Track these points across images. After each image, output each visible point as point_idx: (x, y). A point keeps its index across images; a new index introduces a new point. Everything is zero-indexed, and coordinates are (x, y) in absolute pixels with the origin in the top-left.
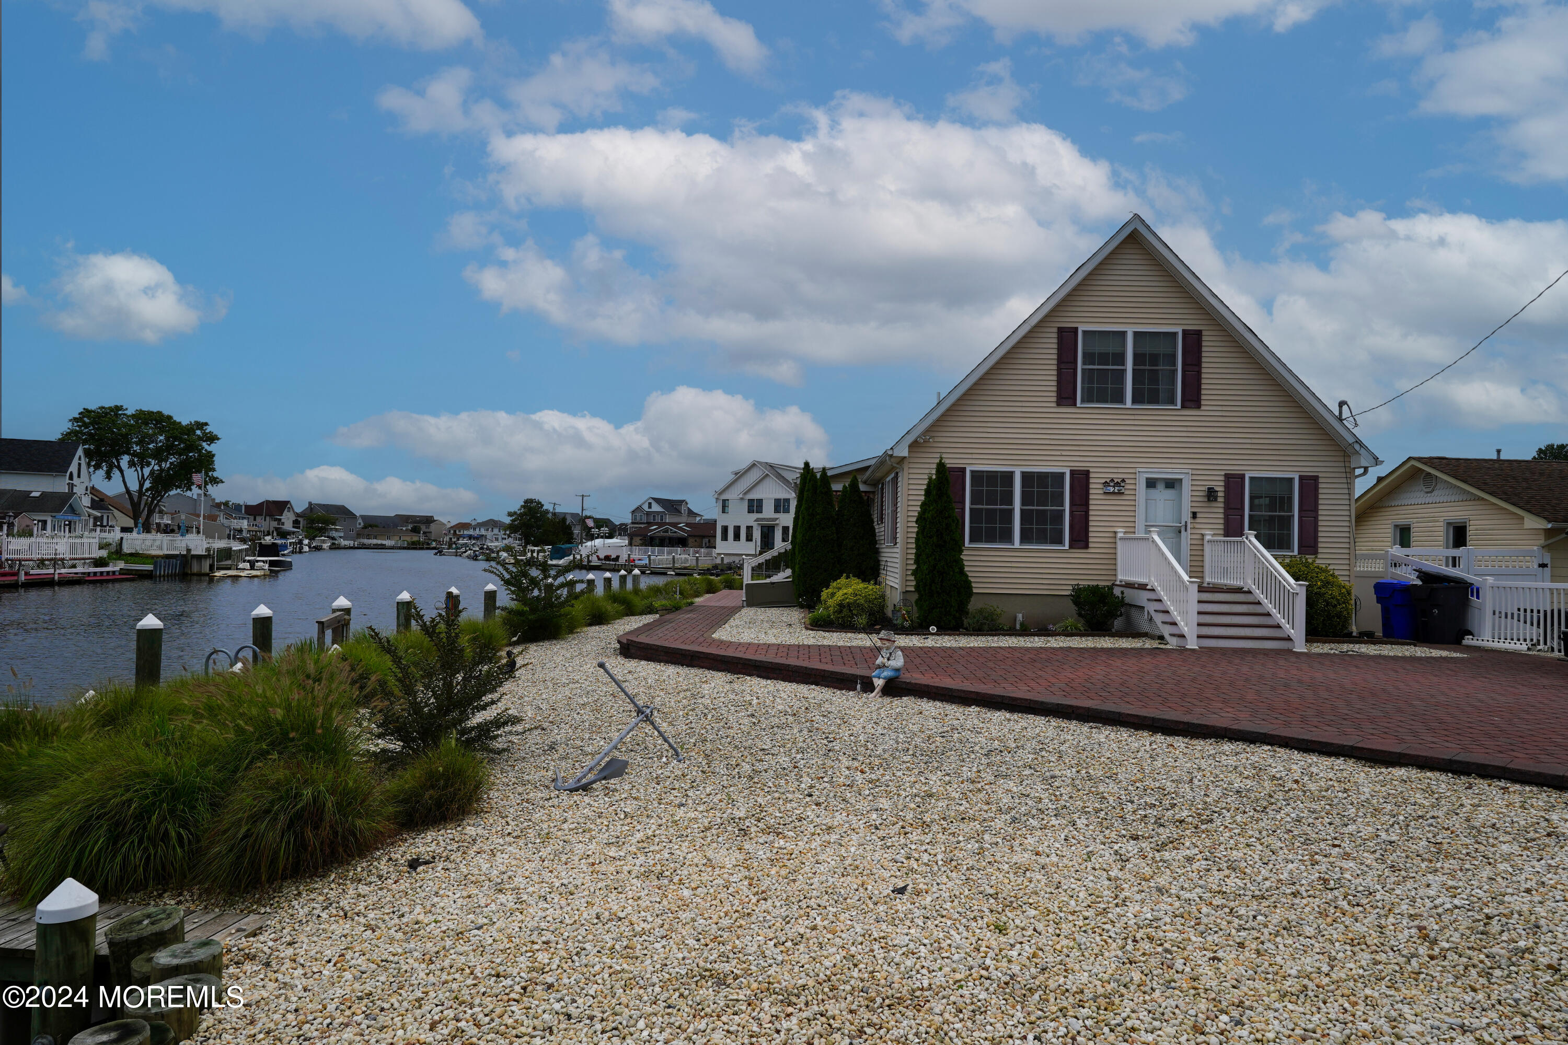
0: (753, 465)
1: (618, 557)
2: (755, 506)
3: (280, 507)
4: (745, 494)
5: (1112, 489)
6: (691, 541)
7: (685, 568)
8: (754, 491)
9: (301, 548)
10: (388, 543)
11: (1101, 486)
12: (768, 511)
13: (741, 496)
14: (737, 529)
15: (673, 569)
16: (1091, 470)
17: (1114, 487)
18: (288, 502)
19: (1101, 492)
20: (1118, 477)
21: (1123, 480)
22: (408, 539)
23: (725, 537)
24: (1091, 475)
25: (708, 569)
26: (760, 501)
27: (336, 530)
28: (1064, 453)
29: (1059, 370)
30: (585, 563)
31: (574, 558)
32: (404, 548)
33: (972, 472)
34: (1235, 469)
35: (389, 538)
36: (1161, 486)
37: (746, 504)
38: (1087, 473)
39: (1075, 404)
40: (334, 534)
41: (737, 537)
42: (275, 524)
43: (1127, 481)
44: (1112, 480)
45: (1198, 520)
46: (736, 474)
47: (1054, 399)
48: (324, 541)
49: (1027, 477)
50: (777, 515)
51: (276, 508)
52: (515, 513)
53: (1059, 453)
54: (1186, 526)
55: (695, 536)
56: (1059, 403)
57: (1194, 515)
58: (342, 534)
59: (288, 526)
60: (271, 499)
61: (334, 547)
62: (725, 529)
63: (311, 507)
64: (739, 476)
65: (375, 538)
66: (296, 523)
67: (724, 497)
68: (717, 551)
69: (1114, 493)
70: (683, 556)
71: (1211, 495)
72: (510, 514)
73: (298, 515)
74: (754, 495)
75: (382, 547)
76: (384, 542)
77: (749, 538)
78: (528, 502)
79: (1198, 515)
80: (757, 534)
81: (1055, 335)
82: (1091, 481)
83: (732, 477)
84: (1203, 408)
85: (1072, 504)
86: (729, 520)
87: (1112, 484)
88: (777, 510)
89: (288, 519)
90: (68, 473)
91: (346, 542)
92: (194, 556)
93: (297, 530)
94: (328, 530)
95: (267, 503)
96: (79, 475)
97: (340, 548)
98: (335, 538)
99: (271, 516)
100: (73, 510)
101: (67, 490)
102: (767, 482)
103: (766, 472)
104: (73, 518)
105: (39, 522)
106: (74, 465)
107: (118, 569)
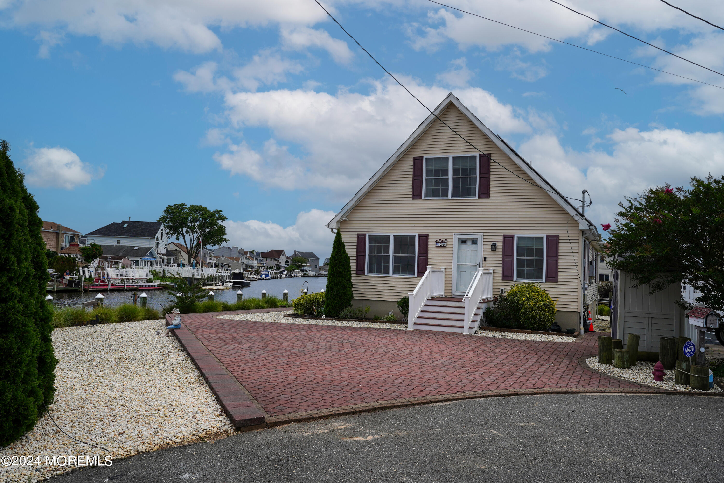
3: (279, 253)
5: (440, 245)
9: (281, 276)
11: (435, 243)
16: (429, 234)
17: (441, 243)
18: (283, 251)
19: (434, 246)
20: (443, 239)
21: (446, 240)
24: (430, 237)
28: (416, 225)
29: (414, 180)
33: (370, 236)
34: (508, 232)
36: (469, 243)
38: (427, 236)
39: (421, 198)
40: (305, 268)
42: (276, 263)
43: (448, 240)
44: (440, 240)
45: (487, 262)
47: (411, 196)
48: (298, 273)
49: (396, 238)
51: (276, 254)
53: (413, 225)
54: (480, 265)
56: (413, 198)
57: (485, 259)
58: (311, 269)
59: (283, 264)
60: (275, 249)
61: (304, 276)
63: (296, 253)
66: (287, 262)
69: (441, 247)
71: (494, 247)
73: (288, 258)
79: (487, 259)
81: (412, 161)
82: (429, 240)
84: (491, 198)
85: (418, 253)
87: (440, 242)
89: (282, 260)
90: (156, 238)
91: (311, 273)
92: (195, 279)
93: (287, 266)
94: (303, 266)
95: (272, 251)
96: (162, 239)
97: (308, 276)
98: (306, 271)
99: (274, 258)
100: (153, 256)
101: (155, 246)
104: (153, 259)
105: (133, 261)
106: (159, 234)
107: (157, 284)
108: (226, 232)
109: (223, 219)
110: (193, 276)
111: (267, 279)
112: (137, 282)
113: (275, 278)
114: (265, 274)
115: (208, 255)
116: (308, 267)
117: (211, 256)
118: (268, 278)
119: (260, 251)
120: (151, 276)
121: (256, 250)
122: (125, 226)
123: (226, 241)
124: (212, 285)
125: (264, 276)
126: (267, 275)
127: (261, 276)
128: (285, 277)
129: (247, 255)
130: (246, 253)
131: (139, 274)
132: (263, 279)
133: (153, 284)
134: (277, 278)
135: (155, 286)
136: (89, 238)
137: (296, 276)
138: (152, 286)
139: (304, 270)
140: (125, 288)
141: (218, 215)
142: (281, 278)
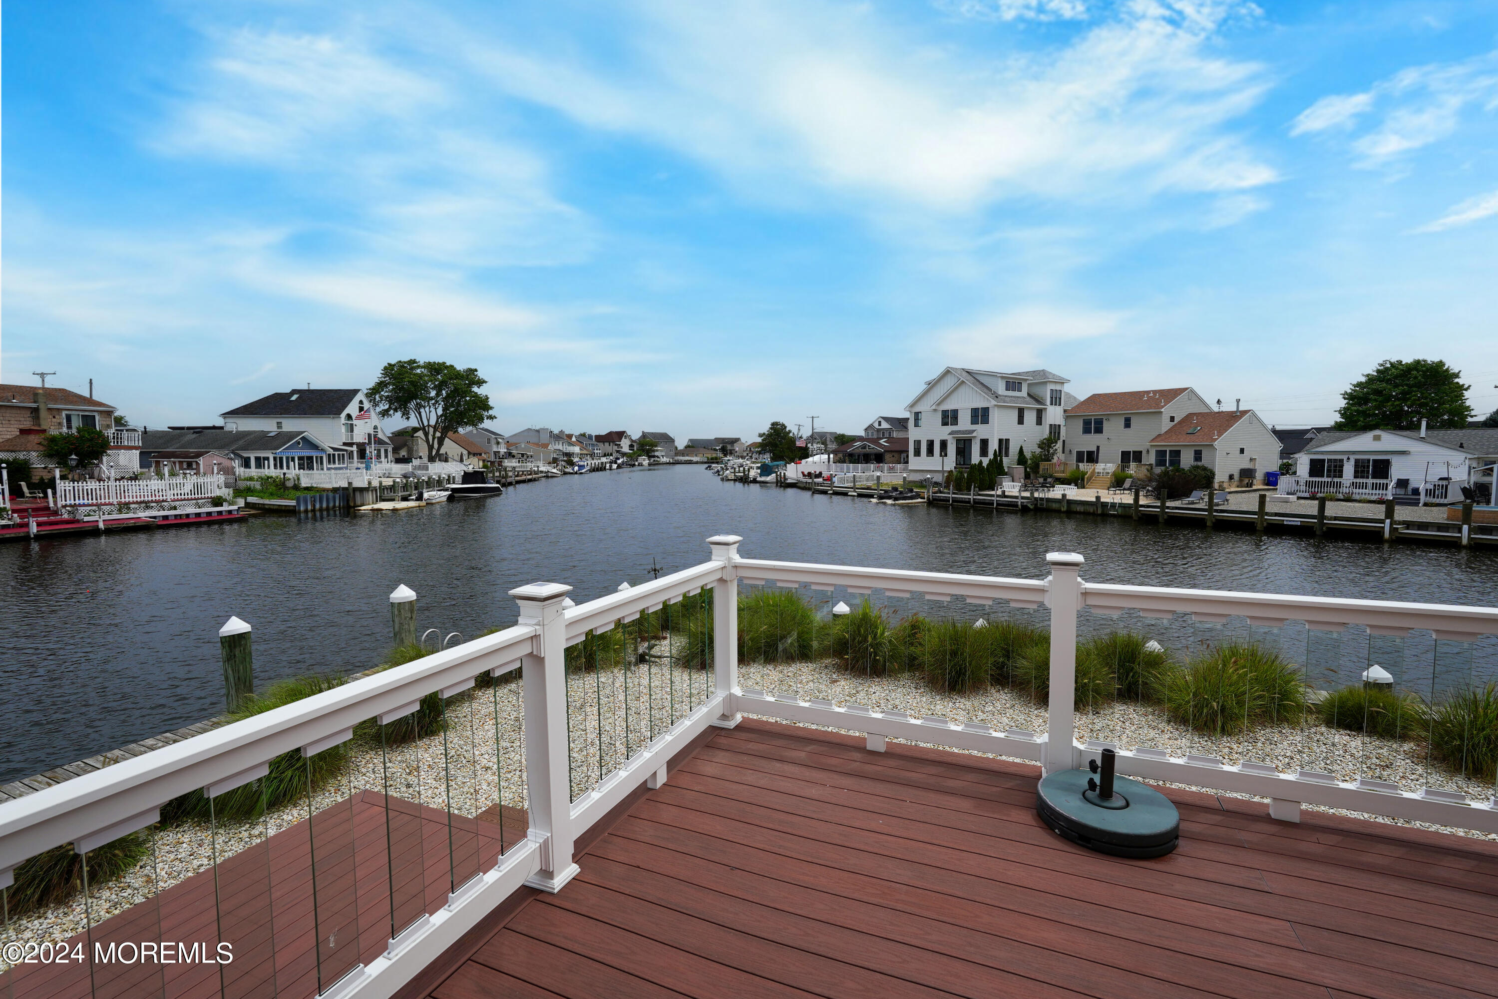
0: (948, 372)
1: (820, 473)
2: (950, 417)
3: (621, 435)
4: (939, 404)
6: (887, 457)
7: (869, 488)
8: (948, 400)
9: (611, 466)
10: (695, 459)
12: (964, 422)
13: (934, 407)
14: (931, 444)
15: (856, 489)
18: (624, 432)
22: (710, 456)
23: (917, 453)
25: (887, 491)
26: (955, 413)
27: (661, 451)
30: (783, 480)
31: (777, 475)
32: (702, 463)
37: (939, 416)
40: (656, 454)
41: (930, 452)
42: (616, 448)
46: (929, 384)
48: (645, 460)
50: (974, 427)
51: (614, 437)
52: (764, 434)
55: (892, 451)
59: (626, 449)
60: (614, 430)
61: (655, 464)
62: (918, 444)
63: (644, 435)
64: (932, 385)
65: (687, 455)
66: (631, 446)
67: (917, 409)
68: (908, 467)
70: (875, 474)
72: (760, 435)
73: (632, 441)
74: (949, 406)
75: (690, 462)
76: (692, 459)
77: (943, 453)
78: (775, 425)
80: (952, 449)
83: (924, 387)
86: (923, 434)
88: (974, 421)
89: (625, 444)
90: (343, 415)
91: (665, 460)
92: (356, 490)
93: (631, 452)
94: (654, 451)
95: (610, 433)
97: (659, 464)
98: (657, 457)
99: (613, 442)
100: (315, 447)
101: (343, 429)
102: (962, 390)
103: (962, 379)
104: (314, 454)
105: (258, 459)
106: (352, 408)
107: (235, 507)
108: (491, 403)
110: (350, 484)
111: (581, 473)
112: (175, 508)
113: (600, 470)
114: (579, 466)
115: (493, 442)
116: (661, 453)
117: (498, 443)
118: (583, 471)
119: (594, 434)
120: (225, 493)
121: (588, 432)
122: (294, 398)
124: (393, 500)
126: (582, 467)
127: (573, 470)
128: (619, 467)
129: (571, 439)
130: (570, 436)
131: (198, 488)
132: (576, 473)
133: (225, 508)
134: (605, 469)
135: (230, 512)
136: (228, 420)
137: (640, 465)
138: (220, 513)
139: (654, 457)
140: (101, 525)
141: (471, 378)
142: (611, 469)
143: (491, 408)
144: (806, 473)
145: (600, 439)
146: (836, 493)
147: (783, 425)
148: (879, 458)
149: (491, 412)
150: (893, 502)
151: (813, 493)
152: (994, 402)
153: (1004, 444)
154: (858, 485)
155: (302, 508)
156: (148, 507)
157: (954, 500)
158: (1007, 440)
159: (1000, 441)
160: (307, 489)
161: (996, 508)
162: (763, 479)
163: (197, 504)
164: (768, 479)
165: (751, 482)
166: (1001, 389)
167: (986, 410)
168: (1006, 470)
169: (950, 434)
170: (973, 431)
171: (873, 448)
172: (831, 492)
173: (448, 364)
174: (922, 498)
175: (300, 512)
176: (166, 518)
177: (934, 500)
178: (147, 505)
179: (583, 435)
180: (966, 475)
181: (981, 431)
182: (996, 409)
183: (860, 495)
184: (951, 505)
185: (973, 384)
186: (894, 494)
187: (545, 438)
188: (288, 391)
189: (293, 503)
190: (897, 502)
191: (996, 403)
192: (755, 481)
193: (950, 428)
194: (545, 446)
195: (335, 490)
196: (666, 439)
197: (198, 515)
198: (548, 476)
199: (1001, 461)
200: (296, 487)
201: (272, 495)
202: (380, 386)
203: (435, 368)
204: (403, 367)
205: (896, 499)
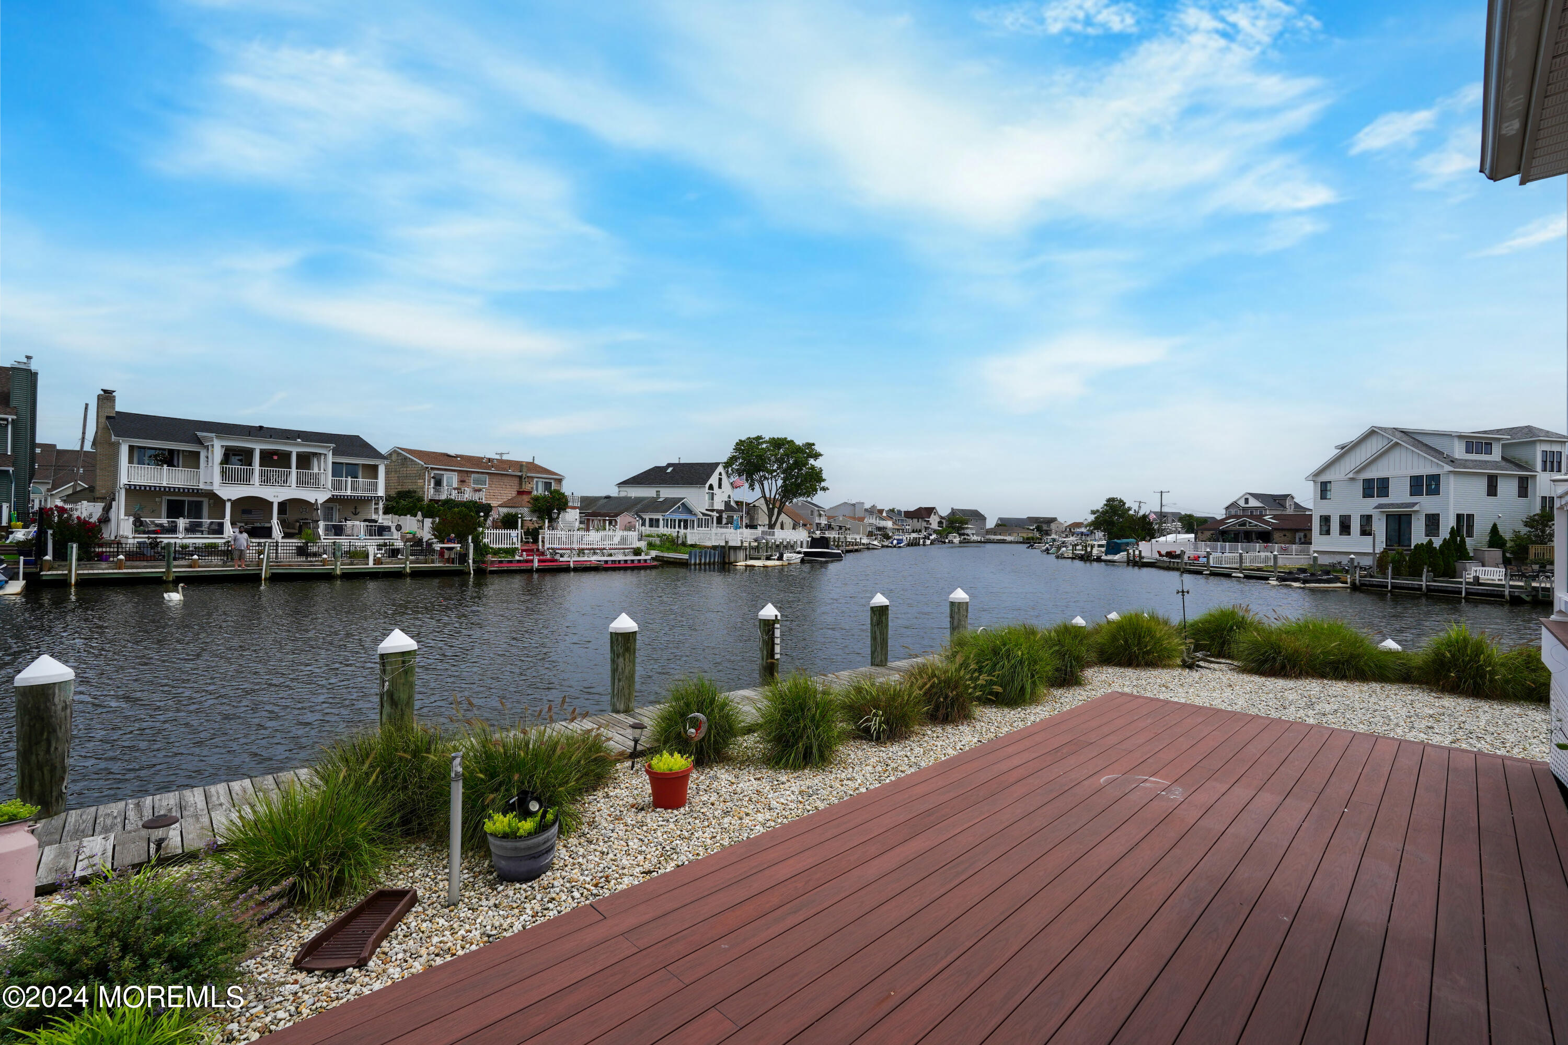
0: (1372, 433)
1: (1183, 552)
2: (1376, 488)
3: (930, 511)
4: (1359, 472)
6: (1277, 535)
7: (1259, 569)
8: (1374, 467)
9: (924, 542)
10: (1009, 538)
12: (1399, 493)
13: (1351, 475)
14: (1346, 520)
15: (1240, 569)
18: (934, 508)
22: (1025, 535)
23: (1325, 531)
25: (1290, 573)
26: (1384, 481)
27: (971, 529)
30: (1137, 559)
31: (1128, 554)
32: (1021, 543)
35: (1010, 535)
37: (1359, 486)
40: (967, 531)
41: (1345, 528)
42: (924, 524)
46: (1343, 448)
48: (955, 537)
50: (1416, 499)
51: (924, 513)
52: (1098, 511)
55: (1283, 530)
58: (974, 532)
59: (935, 525)
60: (923, 506)
61: (965, 542)
62: (1326, 520)
63: (954, 512)
64: (1346, 450)
65: (999, 534)
66: (940, 523)
67: (1324, 478)
68: (1313, 548)
70: (1263, 554)
72: (1093, 512)
73: (942, 518)
74: (1374, 473)
75: (1003, 542)
76: (1005, 538)
77: (1366, 531)
78: (1110, 501)
80: (1379, 527)
83: (1335, 451)
86: (1334, 509)
88: (1416, 492)
89: (934, 521)
90: (707, 485)
91: (975, 538)
92: (731, 548)
93: (941, 529)
94: (964, 529)
95: (920, 509)
96: (720, 487)
97: (969, 542)
98: (968, 535)
99: (922, 518)
100: (689, 511)
101: (707, 497)
102: (1396, 455)
103: (1395, 440)
104: (689, 517)
105: (651, 520)
106: (714, 480)
107: (649, 557)
108: (824, 476)
109: (817, 456)
110: (727, 542)
111: (900, 547)
112: (611, 555)
113: (915, 545)
114: (898, 540)
115: (816, 513)
116: (971, 531)
117: (820, 515)
118: (900, 545)
119: (903, 509)
120: (642, 545)
121: (897, 508)
122: (669, 470)
123: (824, 489)
124: (759, 559)
125: (895, 542)
126: (900, 541)
127: (892, 543)
128: (932, 543)
129: (882, 514)
130: (881, 511)
131: (624, 540)
132: (895, 547)
133: (643, 557)
134: (919, 545)
135: (645, 561)
136: (622, 489)
137: (951, 542)
138: (639, 561)
139: (964, 534)
140: (572, 565)
141: (809, 451)
142: (924, 545)
143: (824, 480)
144: (1163, 552)
145: (909, 515)
146: (1213, 574)
147: (1121, 501)
148: (1265, 537)
149: (823, 484)
150: (1302, 586)
151: (1183, 572)
152: (1448, 468)
153: (1465, 522)
154: (1247, 564)
155: (693, 562)
156: (595, 553)
157: (1394, 586)
158: (1470, 517)
159: (1459, 517)
160: (692, 546)
161: (1465, 598)
162: (1109, 557)
163: (624, 553)
164: (1117, 557)
165: (1094, 560)
166: (1459, 451)
167: (1435, 478)
168: (1471, 554)
169: (1376, 508)
170: (1415, 504)
171: (1256, 525)
172: (1208, 572)
173: (789, 439)
174: (1343, 583)
175: (691, 565)
176: (606, 562)
177: (1362, 585)
178: (594, 551)
179: (892, 511)
180: (1407, 558)
181: (1426, 504)
182: (1452, 478)
183: (1247, 577)
184: (1390, 591)
185: (1413, 446)
186: (1302, 576)
187: (860, 514)
188: (665, 465)
189: (686, 556)
190: (1307, 585)
191: (1452, 469)
192: (1099, 560)
193: (1376, 501)
194: (861, 519)
195: (714, 548)
196: (977, 516)
197: (626, 561)
198: (868, 548)
199: (1463, 541)
200: (684, 544)
201: (668, 550)
202: (732, 460)
203: (777, 443)
204: (751, 442)
205: (1305, 581)
